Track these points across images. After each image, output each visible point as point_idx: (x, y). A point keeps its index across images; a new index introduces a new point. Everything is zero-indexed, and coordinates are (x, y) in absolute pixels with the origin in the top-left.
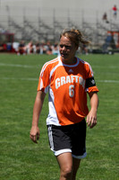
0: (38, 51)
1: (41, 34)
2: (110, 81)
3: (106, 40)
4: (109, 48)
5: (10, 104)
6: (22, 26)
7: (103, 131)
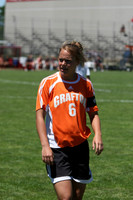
0: (48, 67)
1: (51, 48)
2: (127, 101)
3: (124, 56)
4: (128, 65)
5: (15, 125)
6: (30, 38)
7: (117, 157)
